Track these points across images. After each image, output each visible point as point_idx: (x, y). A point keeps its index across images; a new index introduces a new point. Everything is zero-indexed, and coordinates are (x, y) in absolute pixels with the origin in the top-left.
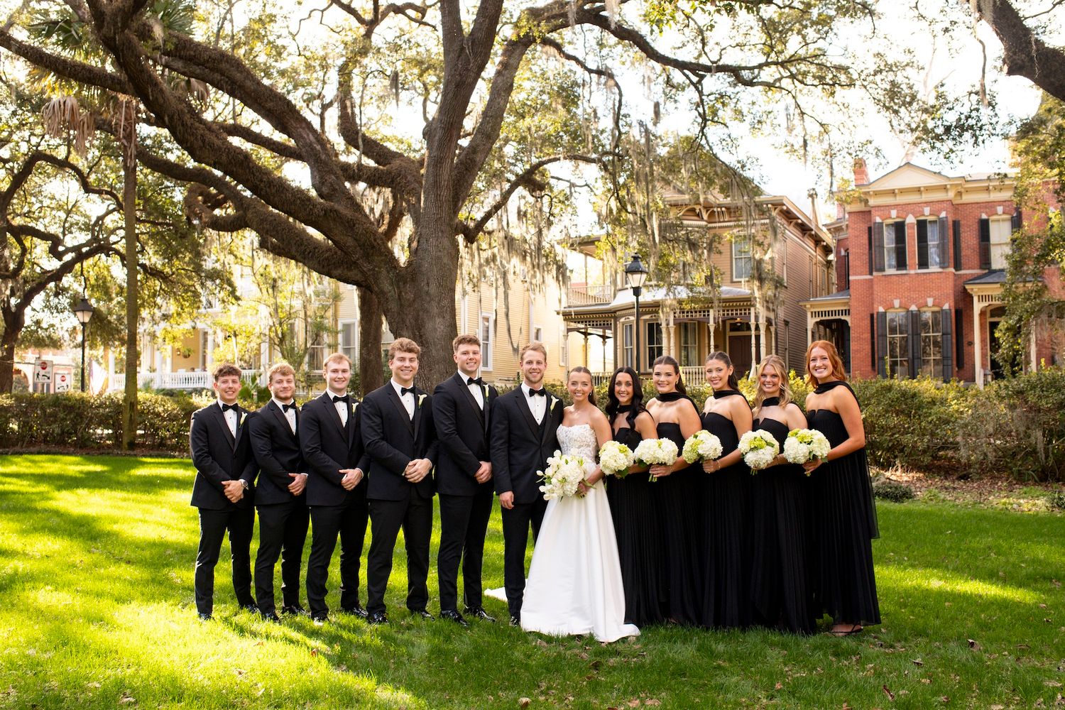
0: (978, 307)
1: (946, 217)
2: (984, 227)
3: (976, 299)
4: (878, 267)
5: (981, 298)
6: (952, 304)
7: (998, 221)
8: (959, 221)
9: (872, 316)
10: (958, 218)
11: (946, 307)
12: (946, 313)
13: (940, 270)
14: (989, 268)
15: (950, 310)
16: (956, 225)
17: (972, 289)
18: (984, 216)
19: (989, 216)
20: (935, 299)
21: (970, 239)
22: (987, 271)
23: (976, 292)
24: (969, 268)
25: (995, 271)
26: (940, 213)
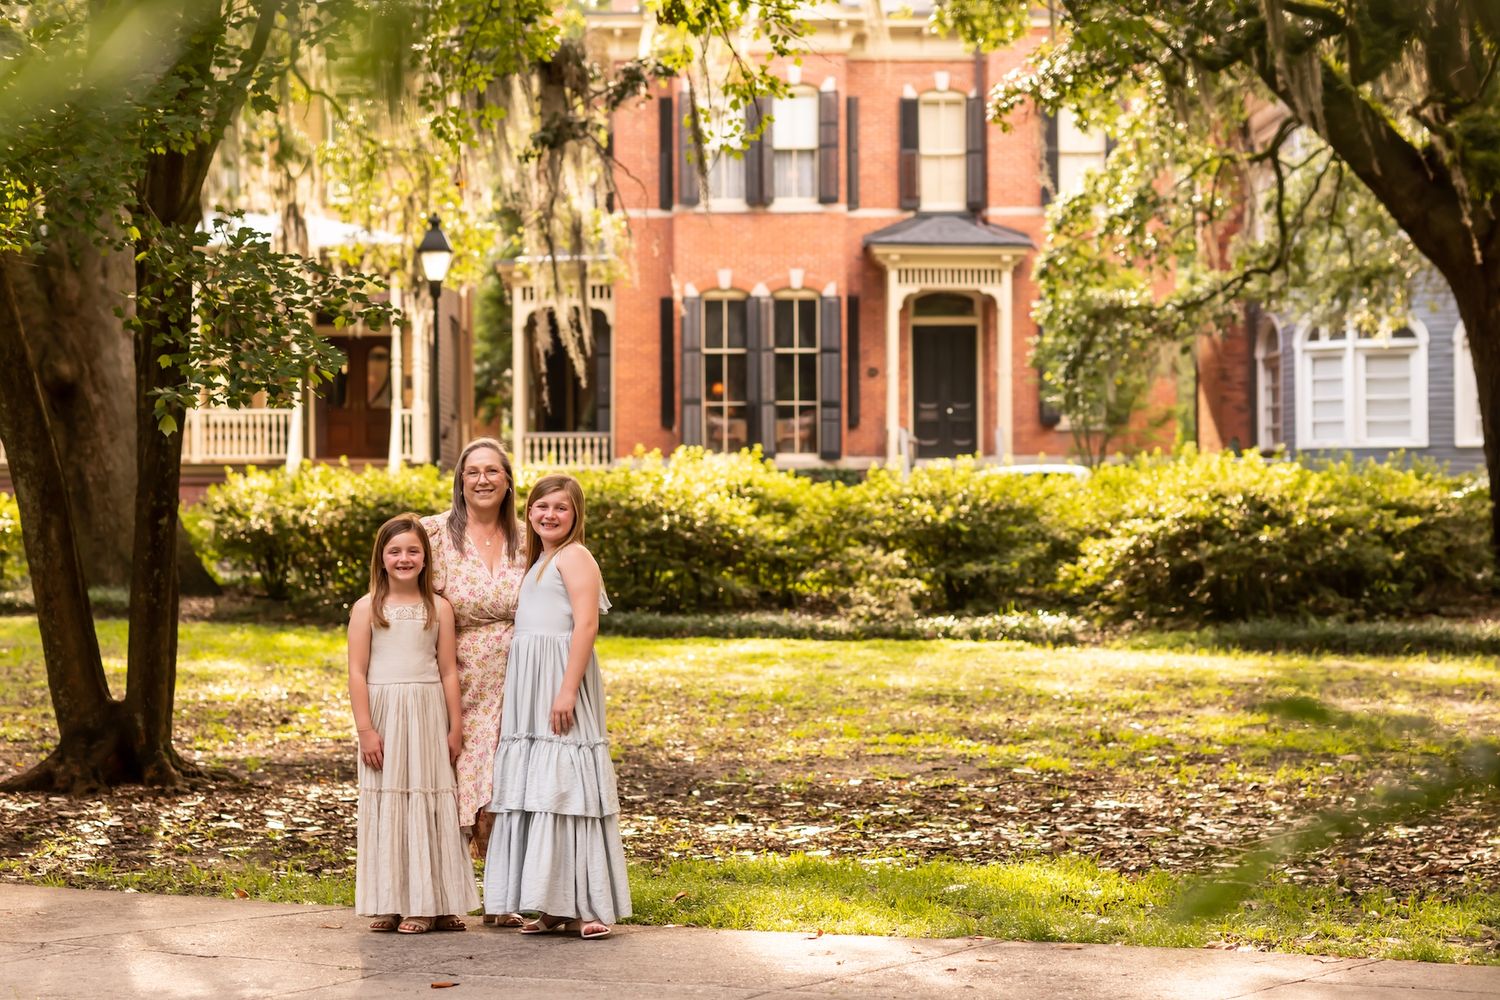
0: (897, 293)
1: (836, 93)
2: (908, 113)
3: (893, 277)
4: (686, 194)
5: (905, 275)
6: (843, 285)
7: (936, 104)
8: (857, 99)
9: (667, 305)
10: (857, 92)
11: (830, 291)
12: (830, 304)
13: (819, 208)
14: (915, 208)
15: (839, 298)
16: (852, 105)
17: (887, 256)
18: (910, 93)
19: (921, 92)
20: (807, 273)
21: (878, 141)
22: (911, 214)
23: (894, 263)
24: (875, 205)
25: (928, 216)
26: (822, 80)
